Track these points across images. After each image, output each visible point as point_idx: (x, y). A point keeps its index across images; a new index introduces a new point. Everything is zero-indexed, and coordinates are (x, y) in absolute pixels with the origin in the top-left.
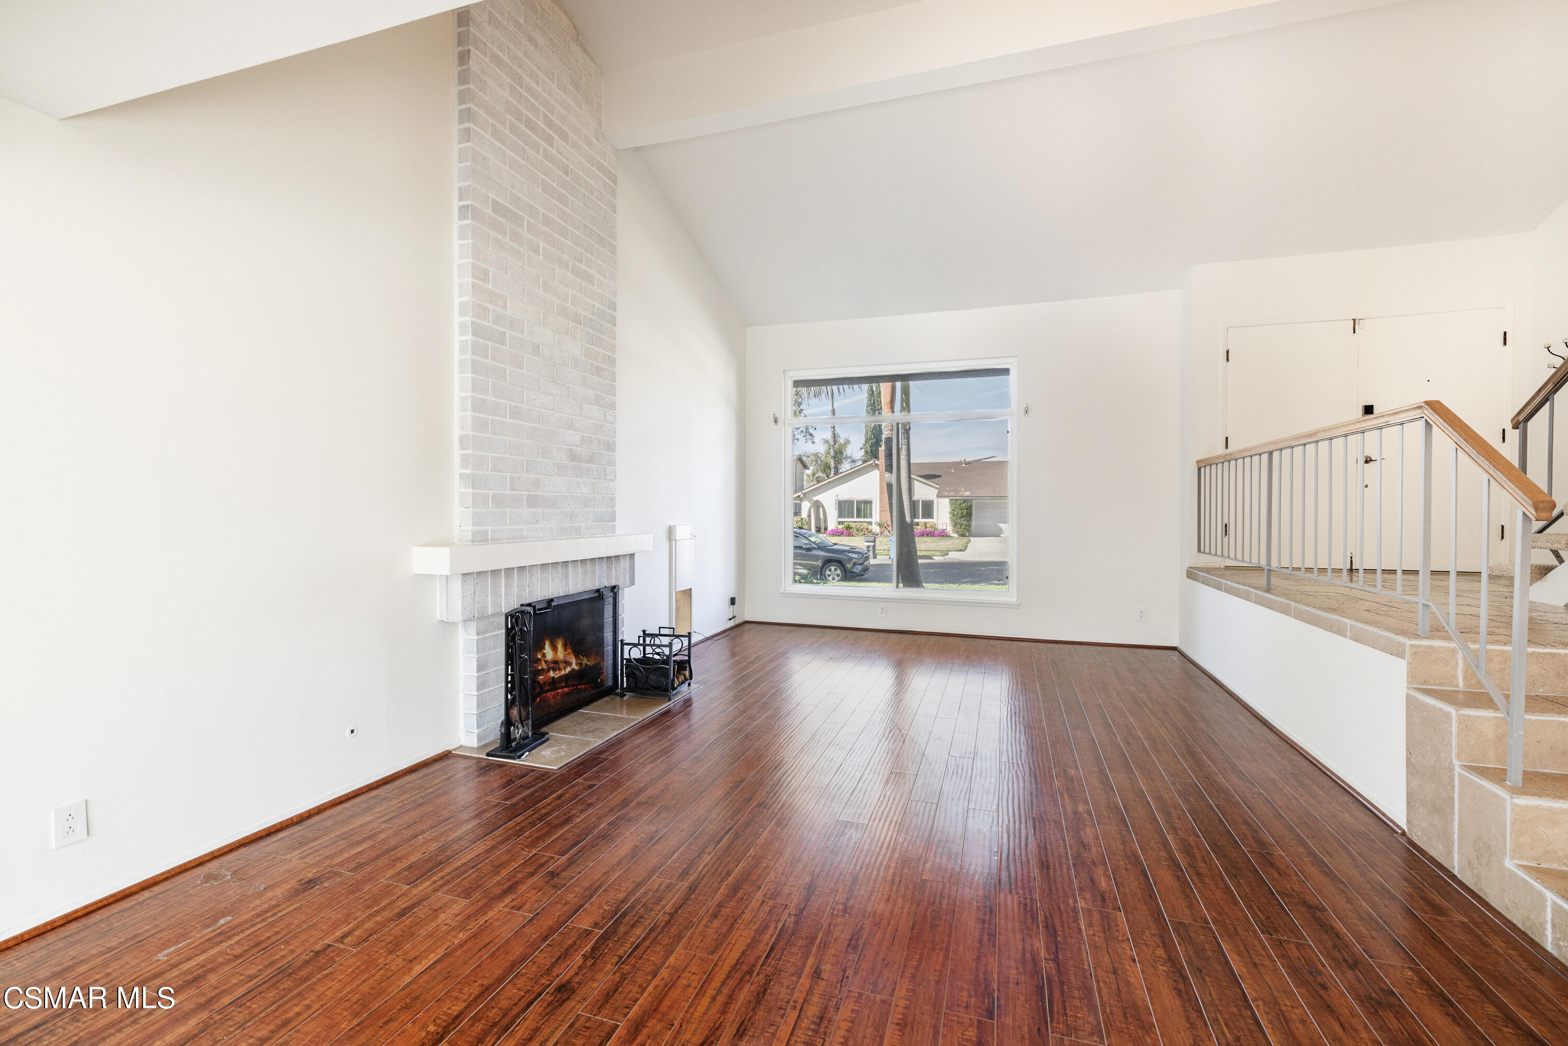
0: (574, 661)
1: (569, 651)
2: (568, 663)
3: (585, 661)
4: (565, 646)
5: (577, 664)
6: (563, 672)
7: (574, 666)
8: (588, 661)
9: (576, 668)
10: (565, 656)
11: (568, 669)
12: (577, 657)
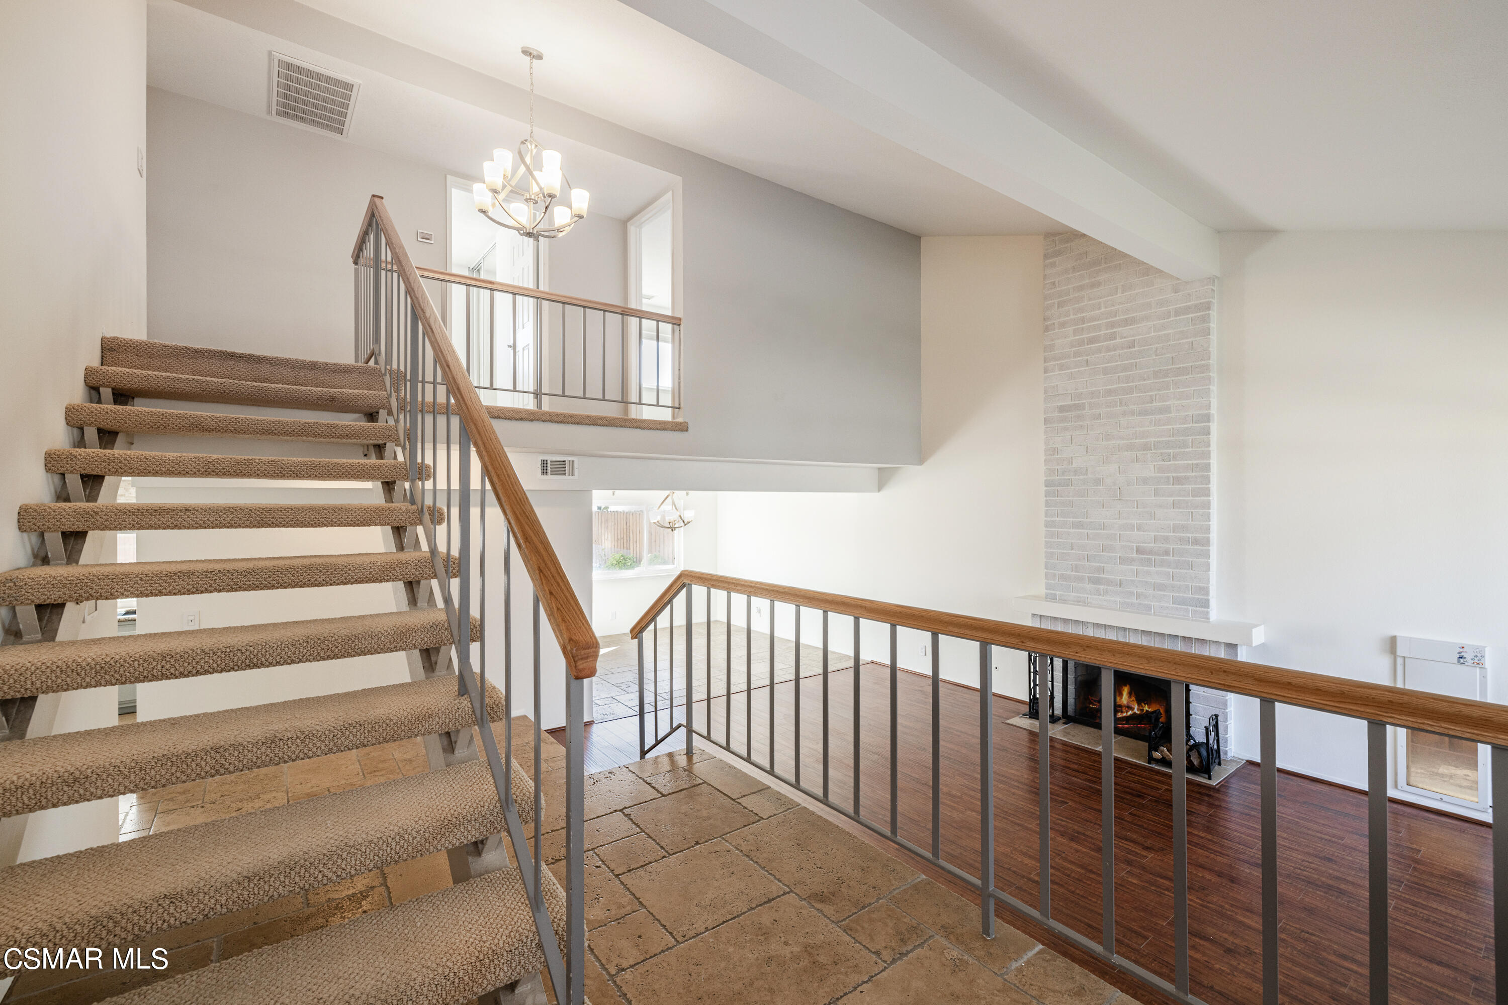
0: (1136, 707)
1: (1133, 698)
2: (1130, 708)
3: (1146, 708)
4: (1130, 694)
5: (1138, 710)
6: (1125, 714)
7: (1136, 711)
8: (1149, 708)
9: (1137, 712)
10: (1128, 703)
11: (1130, 713)
12: (1139, 704)
